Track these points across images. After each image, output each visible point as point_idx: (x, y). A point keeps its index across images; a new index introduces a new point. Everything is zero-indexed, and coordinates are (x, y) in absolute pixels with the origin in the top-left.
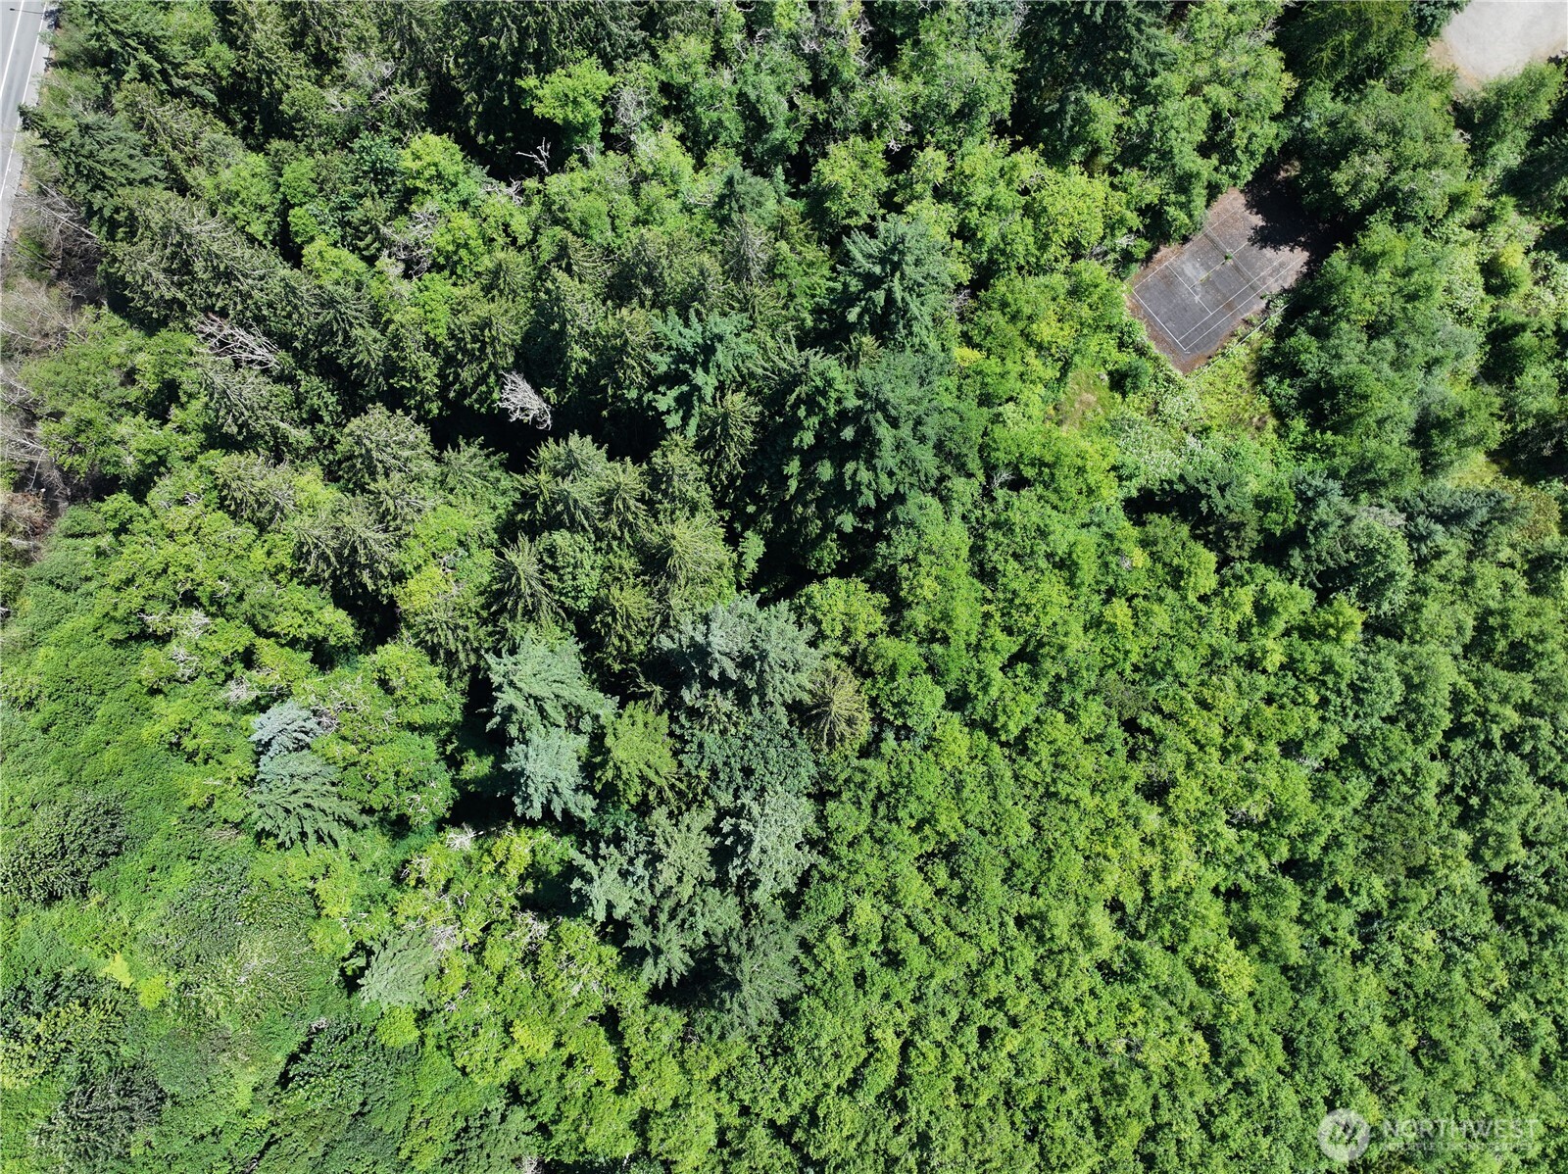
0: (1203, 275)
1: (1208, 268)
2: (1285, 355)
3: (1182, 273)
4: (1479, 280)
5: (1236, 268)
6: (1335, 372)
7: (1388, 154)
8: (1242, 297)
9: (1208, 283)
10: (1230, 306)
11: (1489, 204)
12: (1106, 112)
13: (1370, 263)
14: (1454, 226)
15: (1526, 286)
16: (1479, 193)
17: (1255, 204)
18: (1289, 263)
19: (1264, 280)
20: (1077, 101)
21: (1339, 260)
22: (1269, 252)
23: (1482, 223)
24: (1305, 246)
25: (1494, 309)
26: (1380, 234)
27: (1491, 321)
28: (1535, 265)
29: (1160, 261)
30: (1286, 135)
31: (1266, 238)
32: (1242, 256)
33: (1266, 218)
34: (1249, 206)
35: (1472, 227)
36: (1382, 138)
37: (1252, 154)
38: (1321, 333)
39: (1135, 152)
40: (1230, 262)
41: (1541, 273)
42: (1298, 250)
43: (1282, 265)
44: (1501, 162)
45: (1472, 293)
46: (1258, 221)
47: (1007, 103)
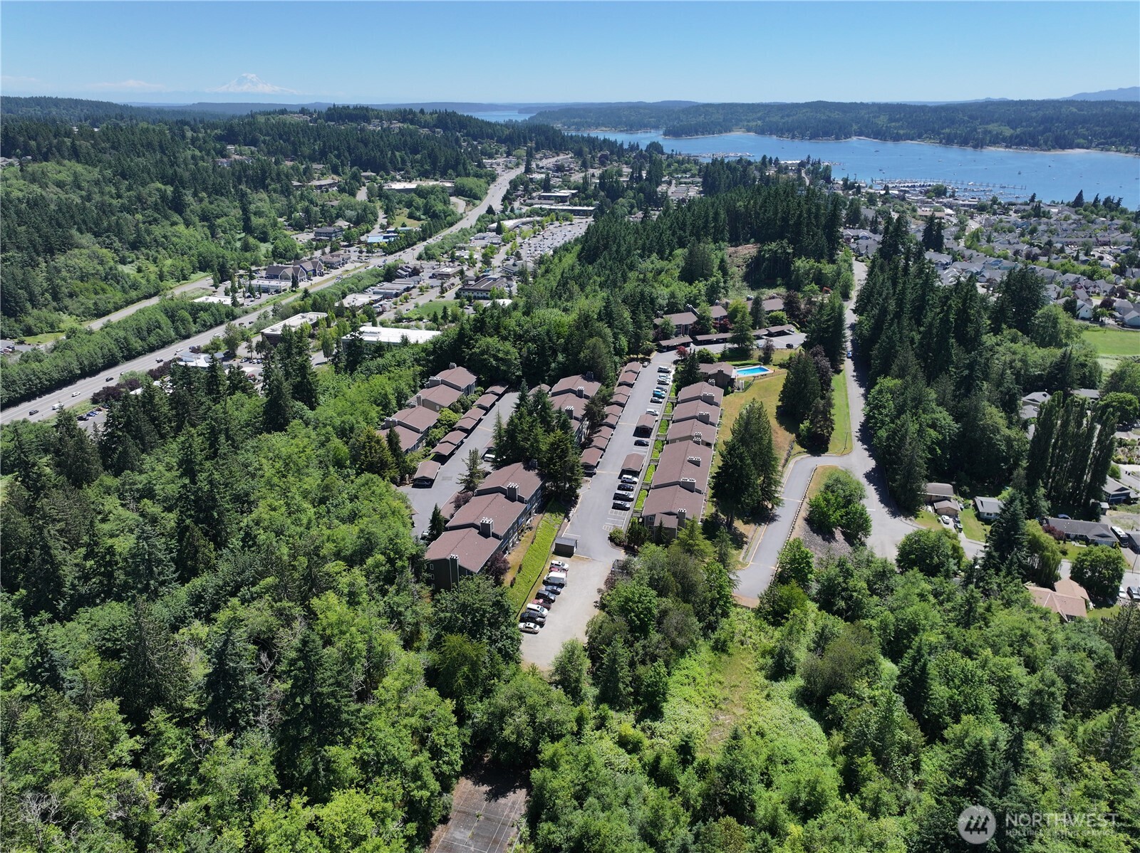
0: (469, 834)
1: (470, 828)
2: (542, 845)
3: (455, 839)
4: (622, 751)
5: (487, 819)
6: (573, 832)
7: (523, 709)
8: (500, 832)
9: (473, 837)
10: (496, 842)
11: (597, 713)
12: (343, 756)
13: (553, 765)
14: (587, 729)
15: (647, 742)
16: (588, 708)
17: (479, 781)
18: (518, 799)
19: (508, 816)
20: (323, 758)
21: (536, 774)
22: (502, 801)
23: (601, 724)
24: (521, 787)
25: (640, 760)
26: (548, 749)
27: (644, 767)
28: (643, 730)
29: (437, 841)
30: (469, 732)
31: (494, 795)
32: (486, 810)
33: (489, 784)
34: (476, 783)
35: (598, 728)
36: (515, 704)
37: (452, 747)
38: (554, 819)
39: (371, 768)
40: (482, 818)
41: (649, 733)
42: (518, 791)
43: (514, 803)
44: (589, 695)
45: (623, 759)
46: (486, 788)
47: (272, 777)
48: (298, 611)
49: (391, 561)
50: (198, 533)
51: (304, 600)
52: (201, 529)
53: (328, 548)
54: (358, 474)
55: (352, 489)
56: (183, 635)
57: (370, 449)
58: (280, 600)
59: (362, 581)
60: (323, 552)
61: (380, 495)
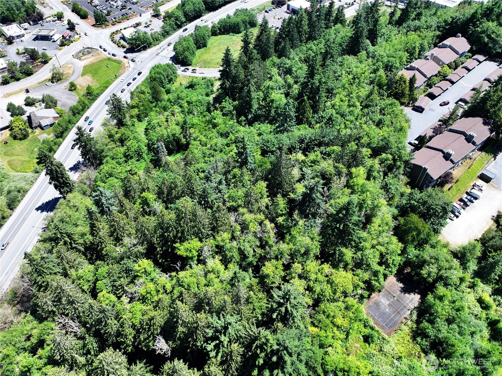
0: (388, 303)
1: (389, 300)
2: (421, 330)
3: (381, 302)
4: (478, 305)
5: (398, 300)
6: (440, 336)
7: (436, 265)
8: (402, 310)
9: (389, 305)
10: (399, 313)
11: (473, 280)
12: (348, 254)
13: (441, 298)
14: (464, 286)
15: (494, 307)
16: (468, 276)
17: (399, 280)
18: (414, 299)
19: (408, 304)
20: (339, 250)
21: (430, 297)
22: (407, 295)
23: (472, 286)
24: (418, 293)
25: (487, 314)
26: (441, 290)
27: (487, 319)
28: (494, 300)
29: (373, 298)
30: (404, 260)
31: (406, 290)
32: (399, 296)
33: (404, 284)
34: (398, 280)
35: (469, 287)
36: (433, 261)
37: (395, 265)
38: (432, 322)
39: (359, 264)
40: (395, 298)
41: (497, 303)
42: (416, 294)
43: (412, 299)
44: (471, 268)
45: (478, 309)
46: (401, 285)
47: (318, 251)
48: (345, 170)
49: (394, 160)
50: (308, 105)
51: (349, 167)
52: (310, 103)
53: (365, 140)
54: (388, 97)
55: (383, 103)
56: (293, 157)
57: (399, 85)
58: (339, 163)
59: (377, 166)
60: (363, 141)
61: (397, 115)
